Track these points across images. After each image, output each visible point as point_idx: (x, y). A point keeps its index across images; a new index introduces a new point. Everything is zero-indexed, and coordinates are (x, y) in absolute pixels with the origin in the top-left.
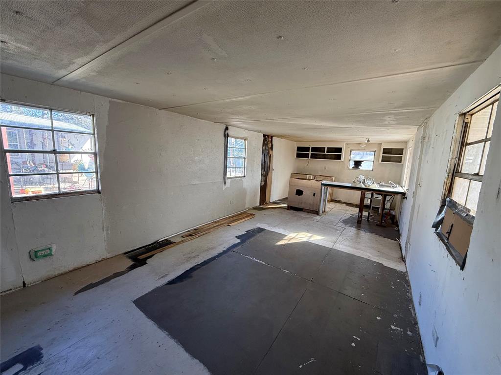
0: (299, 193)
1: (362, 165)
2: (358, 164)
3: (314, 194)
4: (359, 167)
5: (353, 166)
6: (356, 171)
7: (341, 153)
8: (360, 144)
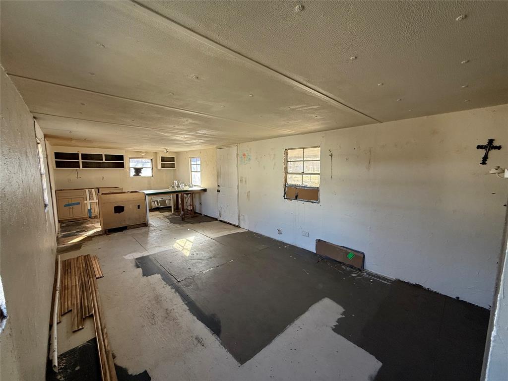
0: (119, 209)
1: (142, 172)
2: (138, 171)
3: (139, 206)
4: (140, 174)
5: (134, 173)
6: (137, 178)
7: (123, 160)
8: (141, 152)
